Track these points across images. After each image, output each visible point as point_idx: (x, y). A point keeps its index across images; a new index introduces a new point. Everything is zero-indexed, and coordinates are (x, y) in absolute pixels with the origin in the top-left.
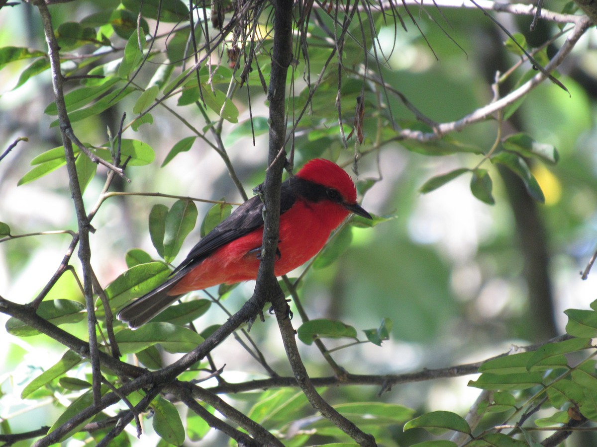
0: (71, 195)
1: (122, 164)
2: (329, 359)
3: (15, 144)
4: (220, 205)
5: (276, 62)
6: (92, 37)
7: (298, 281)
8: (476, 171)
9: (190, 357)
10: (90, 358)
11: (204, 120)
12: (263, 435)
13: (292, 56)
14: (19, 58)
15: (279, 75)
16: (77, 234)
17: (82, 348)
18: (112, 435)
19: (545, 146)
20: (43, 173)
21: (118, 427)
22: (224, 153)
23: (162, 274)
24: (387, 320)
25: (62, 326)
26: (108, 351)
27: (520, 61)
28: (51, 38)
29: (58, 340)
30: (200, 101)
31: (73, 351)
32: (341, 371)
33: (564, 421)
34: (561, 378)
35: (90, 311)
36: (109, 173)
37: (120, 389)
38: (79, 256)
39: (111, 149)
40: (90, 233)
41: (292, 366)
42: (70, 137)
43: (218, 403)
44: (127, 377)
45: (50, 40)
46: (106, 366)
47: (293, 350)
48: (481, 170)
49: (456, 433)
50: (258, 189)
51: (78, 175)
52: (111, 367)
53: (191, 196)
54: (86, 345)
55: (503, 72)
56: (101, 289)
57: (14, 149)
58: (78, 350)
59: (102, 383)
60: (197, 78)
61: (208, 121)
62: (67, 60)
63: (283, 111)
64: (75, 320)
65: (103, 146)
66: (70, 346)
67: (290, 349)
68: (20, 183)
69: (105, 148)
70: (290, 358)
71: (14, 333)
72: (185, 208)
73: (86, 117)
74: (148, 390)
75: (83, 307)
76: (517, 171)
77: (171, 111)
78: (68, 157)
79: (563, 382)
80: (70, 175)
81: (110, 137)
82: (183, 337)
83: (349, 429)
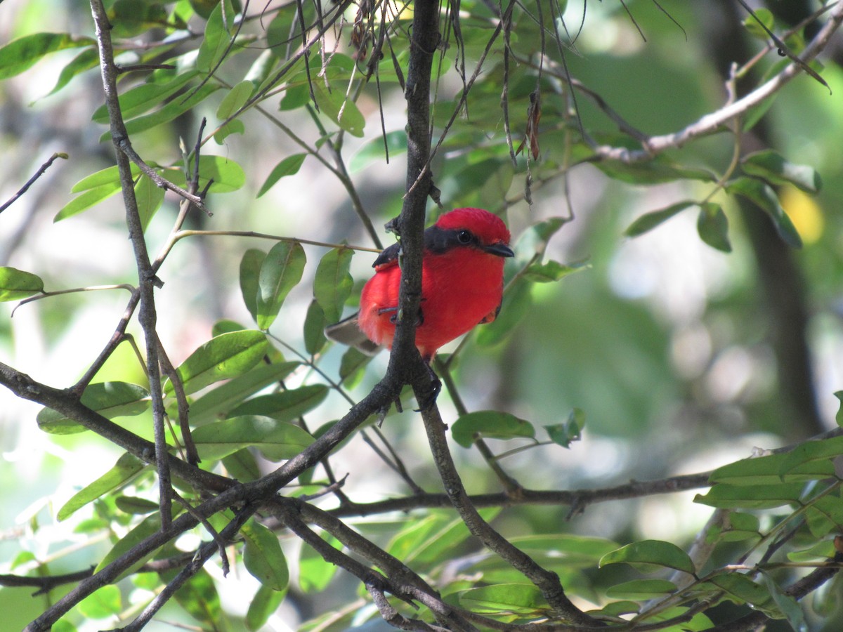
0: (128, 234)
1: (201, 190)
2: (497, 469)
3: (49, 163)
4: (338, 249)
5: (417, 45)
6: (162, 17)
7: (451, 358)
8: (705, 205)
9: (297, 463)
10: (155, 465)
11: (317, 131)
12: (401, 573)
13: (440, 36)
14: (60, 47)
15: (421, 64)
16: (138, 289)
17: (146, 451)
18: (189, 574)
19: (802, 168)
20: (90, 204)
21: (195, 561)
22: (346, 177)
23: (257, 347)
24: (578, 412)
25: (118, 420)
26: (181, 455)
27: (765, 49)
28: (99, 12)
29: (111, 440)
30: (312, 103)
31: (132, 454)
32: (513, 485)
33: (828, 555)
34: (826, 493)
35: (155, 398)
36: (183, 203)
37: (198, 507)
38: (140, 320)
39: (185, 170)
40: (156, 288)
41: (442, 475)
42: (127, 152)
43: (337, 527)
44: (208, 491)
45: (97, 15)
46: (179, 476)
47: (442, 452)
48: (713, 205)
49: (678, 572)
50: (392, 225)
51: (139, 206)
52: (186, 477)
53: (298, 237)
54: (150, 446)
55: (741, 63)
56: (171, 367)
57: (48, 170)
58: (139, 453)
59: (173, 501)
60: (305, 70)
61: (323, 132)
62: (125, 50)
63: (427, 115)
64: (134, 412)
65: (173, 165)
66: (128, 448)
67: (439, 450)
68: (58, 218)
69: (176, 168)
70: (439, 464)
71: (49, 430)
72: (289, 254)
73: (151, 126)
74: (239, 509)
75: (146, 393)
76: (763, 205)
77: (271, 118)
78: (124, 181)
79: (829, 499)
80: (127, 207)
81: (184, 151)
82: (287, 437)
83: (523, 564)
